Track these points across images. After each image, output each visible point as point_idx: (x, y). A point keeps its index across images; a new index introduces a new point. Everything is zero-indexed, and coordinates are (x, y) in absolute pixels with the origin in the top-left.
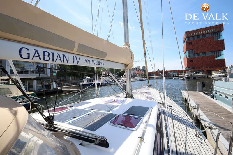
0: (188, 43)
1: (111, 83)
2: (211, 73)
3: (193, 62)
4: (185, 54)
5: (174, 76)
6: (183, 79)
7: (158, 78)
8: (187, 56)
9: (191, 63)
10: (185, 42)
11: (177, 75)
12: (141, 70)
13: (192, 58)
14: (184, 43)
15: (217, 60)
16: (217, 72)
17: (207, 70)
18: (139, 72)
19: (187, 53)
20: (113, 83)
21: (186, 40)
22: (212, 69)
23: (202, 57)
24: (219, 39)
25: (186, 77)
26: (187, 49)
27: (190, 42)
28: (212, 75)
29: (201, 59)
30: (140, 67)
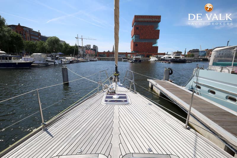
0: (136, 28)
1: (50, 63)
2: (149, 57)
3: (138, 46)
4: (132, 38)
5: (123, 59)
6: (131, 61)
7: (109, 59)
8: (134, 40)
9: (136, 47)
10: (134, 26)
11: (126, 58)
12: (92, 49)
13: (137, 43)
14: (132, 27)
15: (154, 46)
16: (153, 57)
17: (147, 55)
18: (89, 52)
19: (134, 37)
20: (53, 63)
21: (134, 24)
22: (150, 54)
23: (145, 43)
24: (157, 29)
25: (134, 59)
26: (134, 33)
27: (137, 27)
28: (150, 59)
29: (144, 44)
30: (90, 45)
